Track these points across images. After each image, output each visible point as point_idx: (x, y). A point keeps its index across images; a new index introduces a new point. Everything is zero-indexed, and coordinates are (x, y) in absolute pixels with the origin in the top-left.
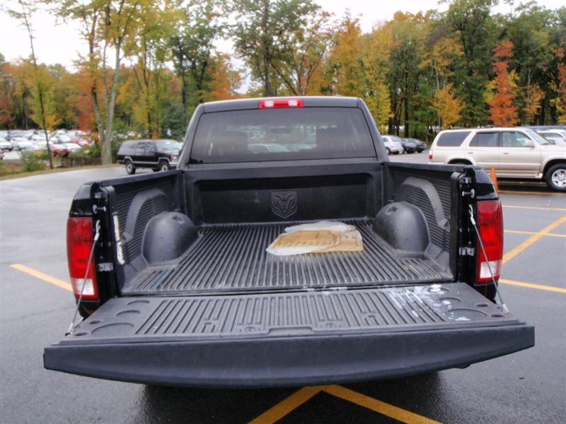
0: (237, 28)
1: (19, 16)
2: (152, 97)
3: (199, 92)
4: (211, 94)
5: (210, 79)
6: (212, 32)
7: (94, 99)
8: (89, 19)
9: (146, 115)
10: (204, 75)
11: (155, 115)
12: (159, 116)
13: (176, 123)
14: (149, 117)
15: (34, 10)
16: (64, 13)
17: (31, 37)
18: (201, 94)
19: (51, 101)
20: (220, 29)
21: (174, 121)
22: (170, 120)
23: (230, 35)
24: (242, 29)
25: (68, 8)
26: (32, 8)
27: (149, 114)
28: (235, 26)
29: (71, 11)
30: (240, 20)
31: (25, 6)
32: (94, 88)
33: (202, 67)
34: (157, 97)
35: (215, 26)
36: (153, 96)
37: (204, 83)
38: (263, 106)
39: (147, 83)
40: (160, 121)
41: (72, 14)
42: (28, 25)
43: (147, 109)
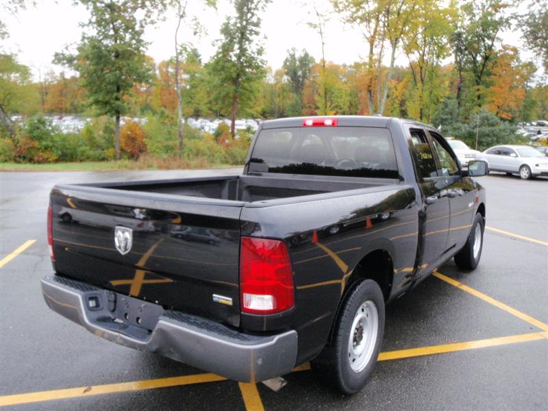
0: (528, 17)
1: (315, 27)
2: (426, 94)
3: (477, 87)
4: (489, 90)
5: (489, 74)
6: (497, 25)
7: (369, 96)
8: (373, 24)
9: (419, 111)
10: (485, 70)
11: (426, 111)
12: (431, 112)
13: (446, 120)
14: (421, 113)
15: (328, 20)
16: (353, 19)
17: (323, 44)
18: (478, 90)
19: (347, 96)
20: (507, 21)
21: (445, 117)
22: (442, 116)
23: (520, 25)
24: (535, 18)
25: (355, 15)
26: (326, 18)
27: (421, 110)
28: (526, 15)
29: (359, 17)
30: (532, 8)
31: (321, 18)
32: (370, 86)
33: (483, 61)
34: (431, 93)
35: (501, 18)
36: (427, 92)
37: (484, 78)
38: (305, 125)
39: (422, 80)
40: (431, 117)
41: (358, 20)
42: (321, 33)
43: (420, 104)
